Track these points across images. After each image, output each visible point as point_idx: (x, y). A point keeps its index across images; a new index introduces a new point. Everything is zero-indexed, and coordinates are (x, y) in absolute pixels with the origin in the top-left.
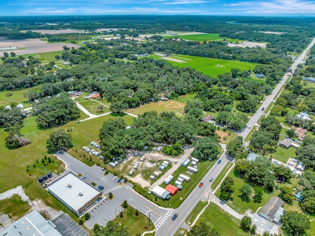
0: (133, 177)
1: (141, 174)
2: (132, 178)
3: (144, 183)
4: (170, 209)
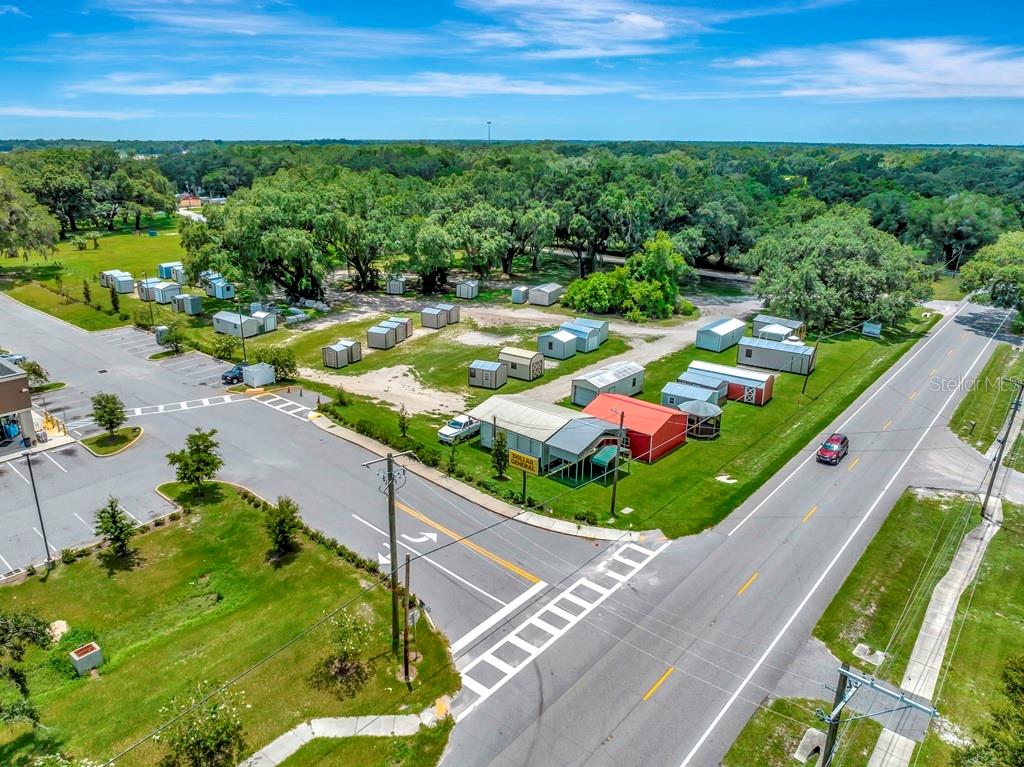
0: (348, 375)
1: (411, 367)
2: (342, 376)
3: (416, 396)
4: (638, 533)
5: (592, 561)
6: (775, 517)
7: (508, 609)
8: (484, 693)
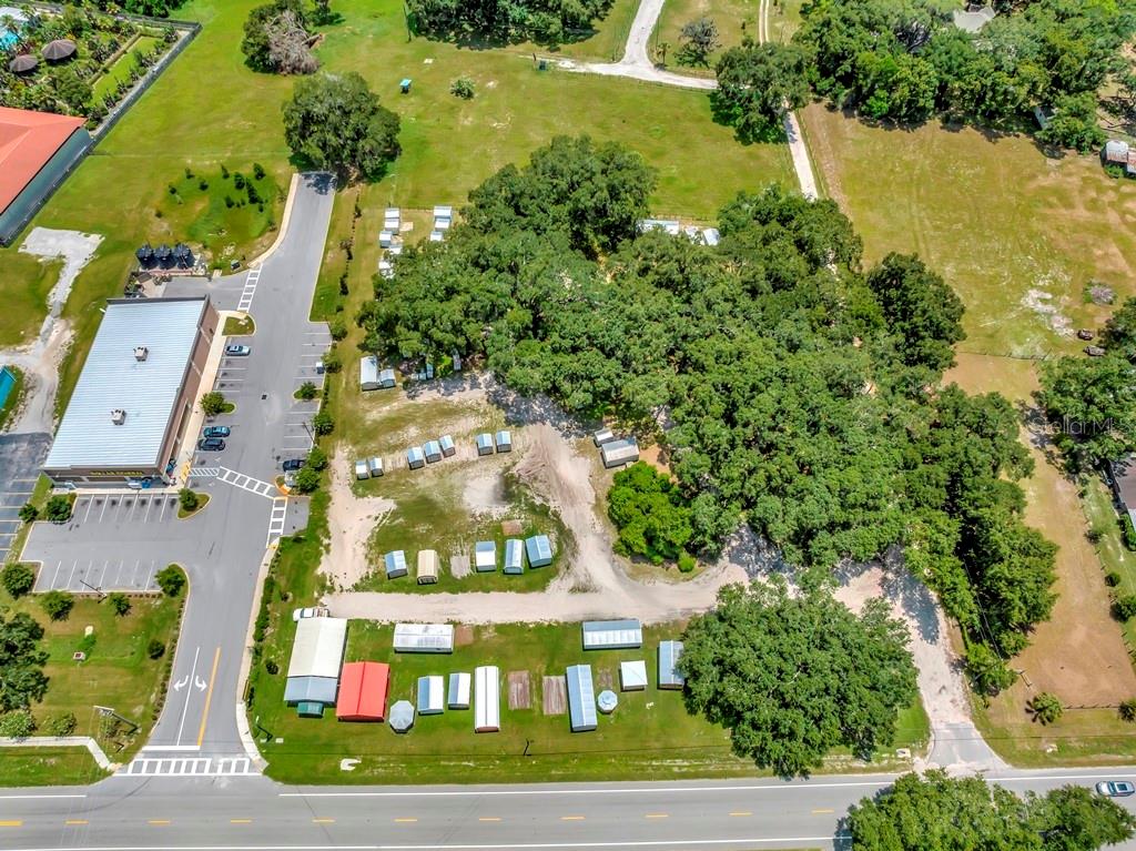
0: (355, 493)
1: (394, 507)
2: (351, 492)
3: (349, 551)
4: (259, 757)
5: (225, 754)
6: (310, 806)
7: (178, 748)
8: (129, 773)
